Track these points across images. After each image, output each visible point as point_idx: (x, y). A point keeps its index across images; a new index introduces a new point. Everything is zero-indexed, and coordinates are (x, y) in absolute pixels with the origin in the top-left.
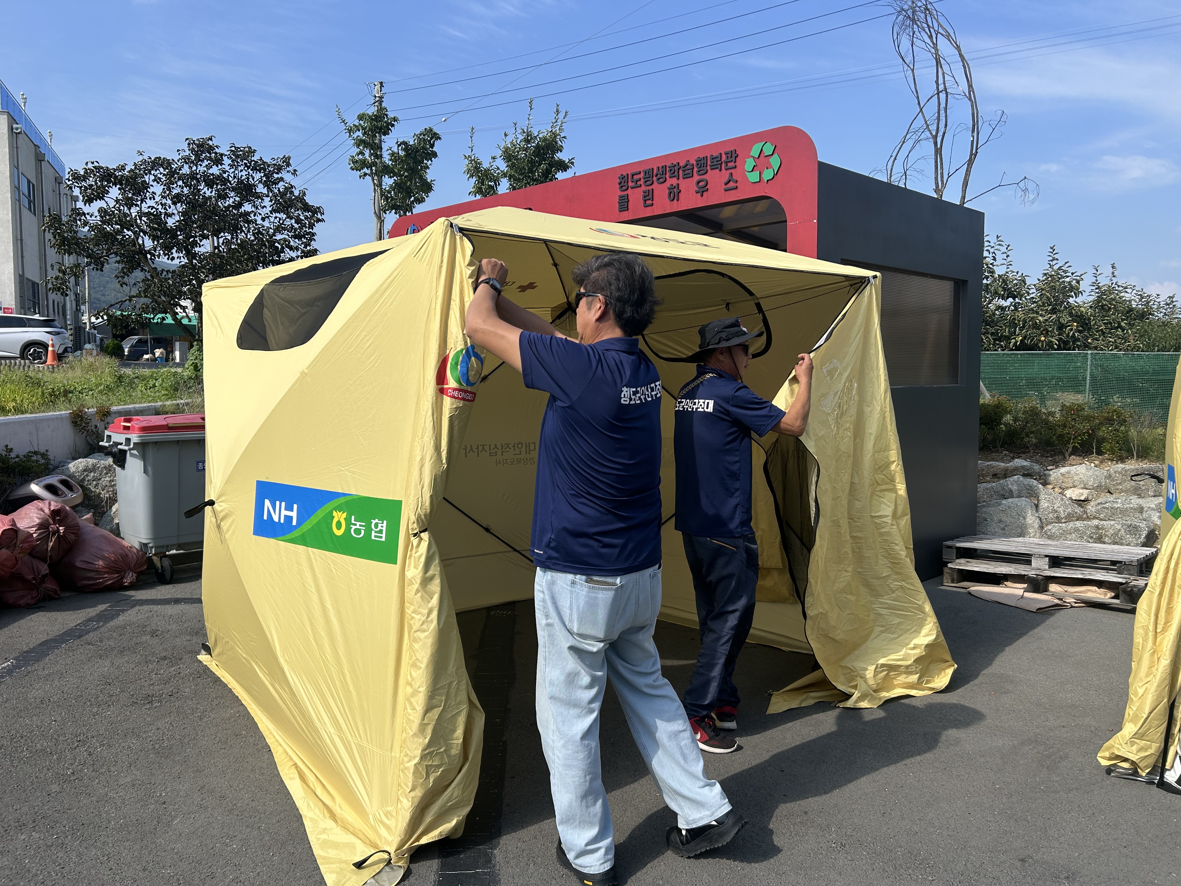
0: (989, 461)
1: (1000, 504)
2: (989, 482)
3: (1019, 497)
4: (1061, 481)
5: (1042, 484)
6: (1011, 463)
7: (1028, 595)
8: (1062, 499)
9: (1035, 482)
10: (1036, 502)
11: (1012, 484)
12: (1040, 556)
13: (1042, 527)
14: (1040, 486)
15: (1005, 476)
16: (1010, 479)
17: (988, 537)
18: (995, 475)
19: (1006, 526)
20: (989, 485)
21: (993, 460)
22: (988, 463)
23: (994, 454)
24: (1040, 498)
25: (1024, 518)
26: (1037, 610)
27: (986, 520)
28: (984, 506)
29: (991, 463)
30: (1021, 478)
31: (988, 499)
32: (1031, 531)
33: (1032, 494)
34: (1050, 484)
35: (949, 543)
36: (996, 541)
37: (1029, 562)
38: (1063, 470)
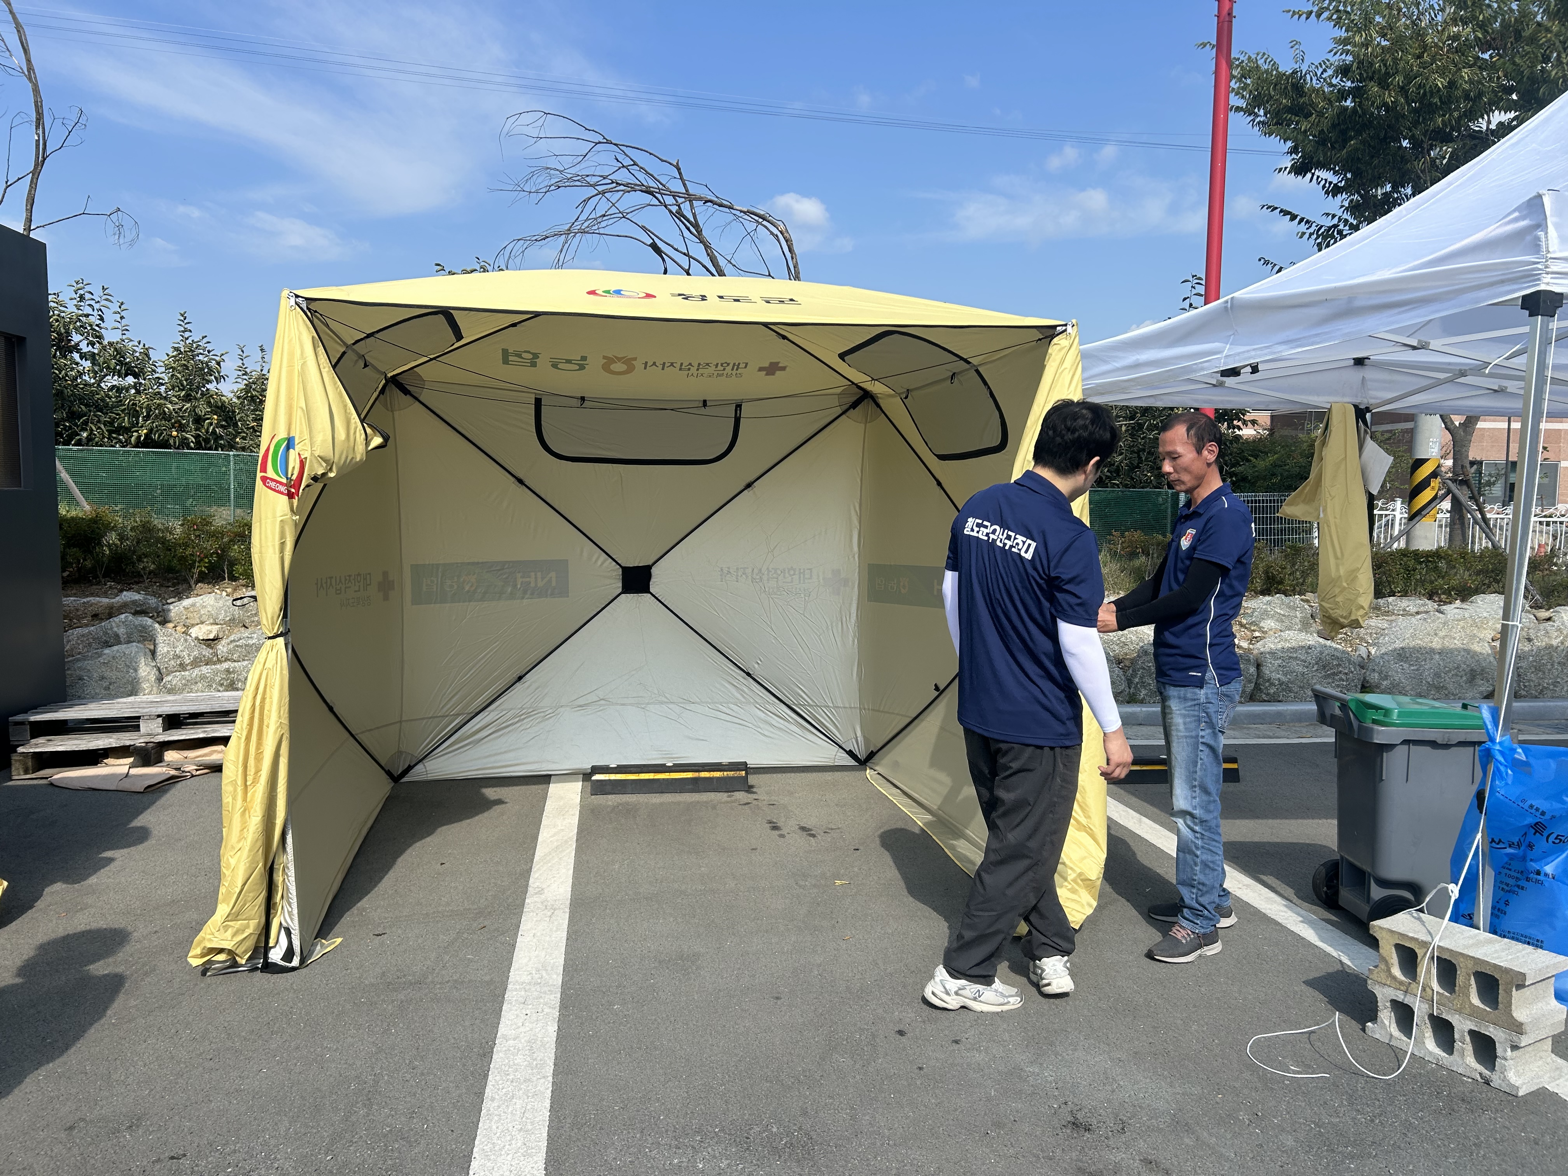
0: (87, 596)
1: (100, 655)
2: (87, 625)
3: (129, 642)
4: (184, 617)
5: (160, 623)
6: (118, 598)
7: (134, 771)
8: (186, 640)
9: (149, 621)
10: (152, 647)
11: (118, 626)
12: (151, 718)
13: (160, 679)
14: (157, 625)
15: (110, 616)
16: (115, 619)
17: (83, 701)
18: (95, 616)
19: (110, 684)
20: (86, 630)
21: (92, 595)
22: (85, 600)
23: (94, 587)
24: (157, 642)
25: (136, 670)
26: (146, 788)
27: (81, 679)
28: (78, 660)
29: (88, 599)
30: (131, 617)
31: (86, 650)
32: (145, 685)
33: (147, 638)
34: (170, 622)
35: (19, 718)
36: (92, 706)
37: (137, 728)
38: (186, 602)
